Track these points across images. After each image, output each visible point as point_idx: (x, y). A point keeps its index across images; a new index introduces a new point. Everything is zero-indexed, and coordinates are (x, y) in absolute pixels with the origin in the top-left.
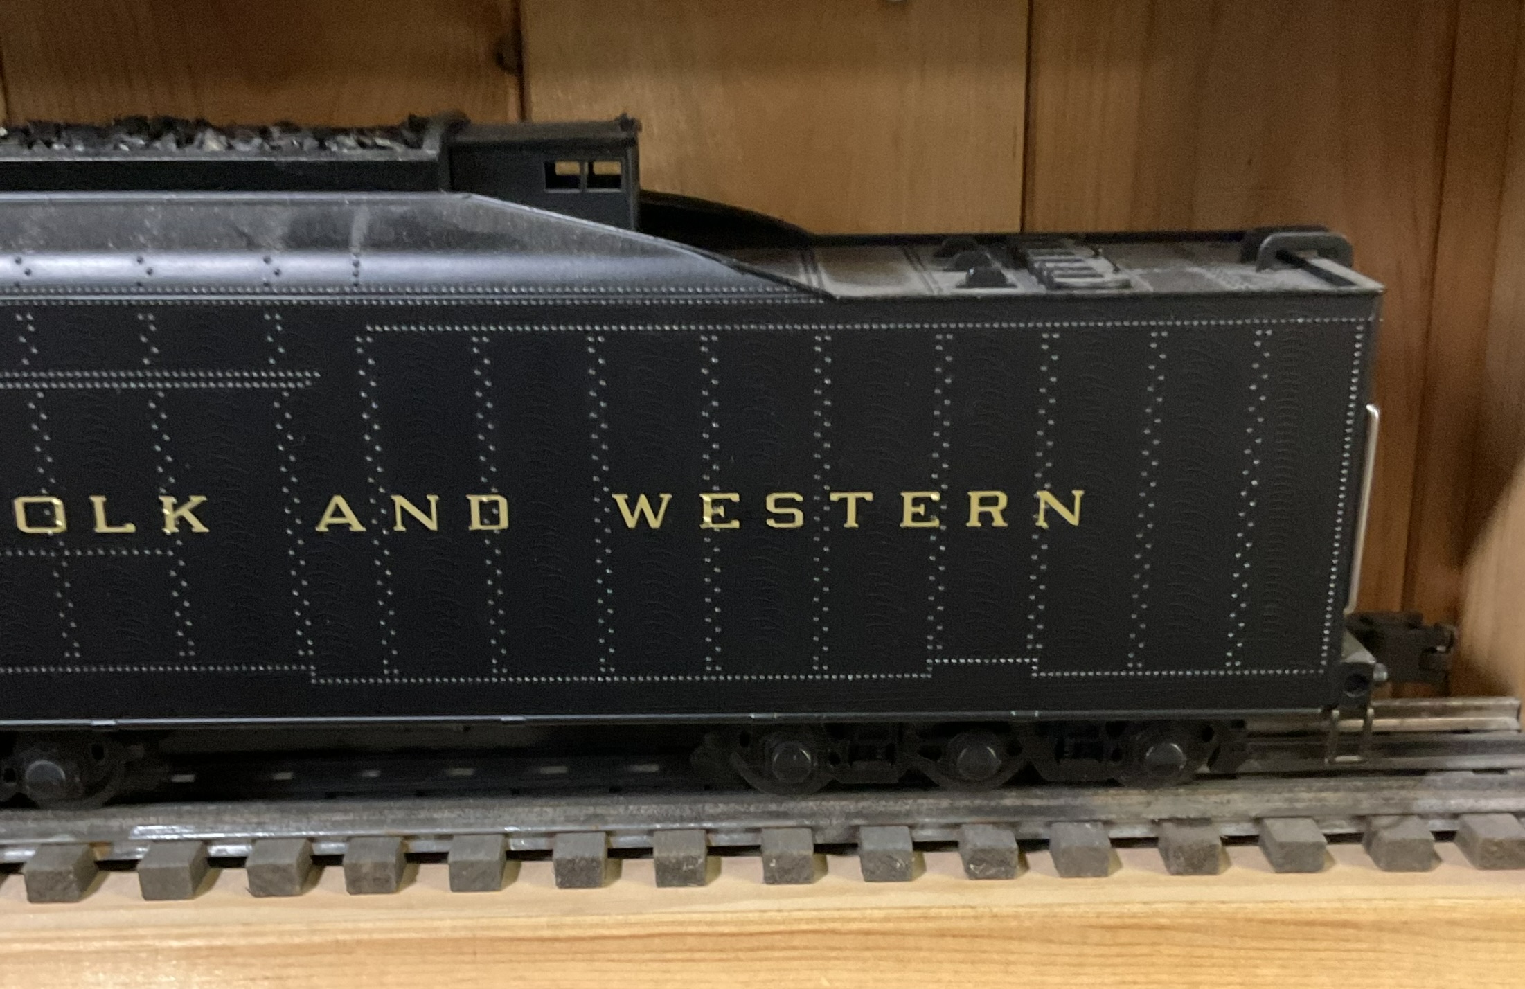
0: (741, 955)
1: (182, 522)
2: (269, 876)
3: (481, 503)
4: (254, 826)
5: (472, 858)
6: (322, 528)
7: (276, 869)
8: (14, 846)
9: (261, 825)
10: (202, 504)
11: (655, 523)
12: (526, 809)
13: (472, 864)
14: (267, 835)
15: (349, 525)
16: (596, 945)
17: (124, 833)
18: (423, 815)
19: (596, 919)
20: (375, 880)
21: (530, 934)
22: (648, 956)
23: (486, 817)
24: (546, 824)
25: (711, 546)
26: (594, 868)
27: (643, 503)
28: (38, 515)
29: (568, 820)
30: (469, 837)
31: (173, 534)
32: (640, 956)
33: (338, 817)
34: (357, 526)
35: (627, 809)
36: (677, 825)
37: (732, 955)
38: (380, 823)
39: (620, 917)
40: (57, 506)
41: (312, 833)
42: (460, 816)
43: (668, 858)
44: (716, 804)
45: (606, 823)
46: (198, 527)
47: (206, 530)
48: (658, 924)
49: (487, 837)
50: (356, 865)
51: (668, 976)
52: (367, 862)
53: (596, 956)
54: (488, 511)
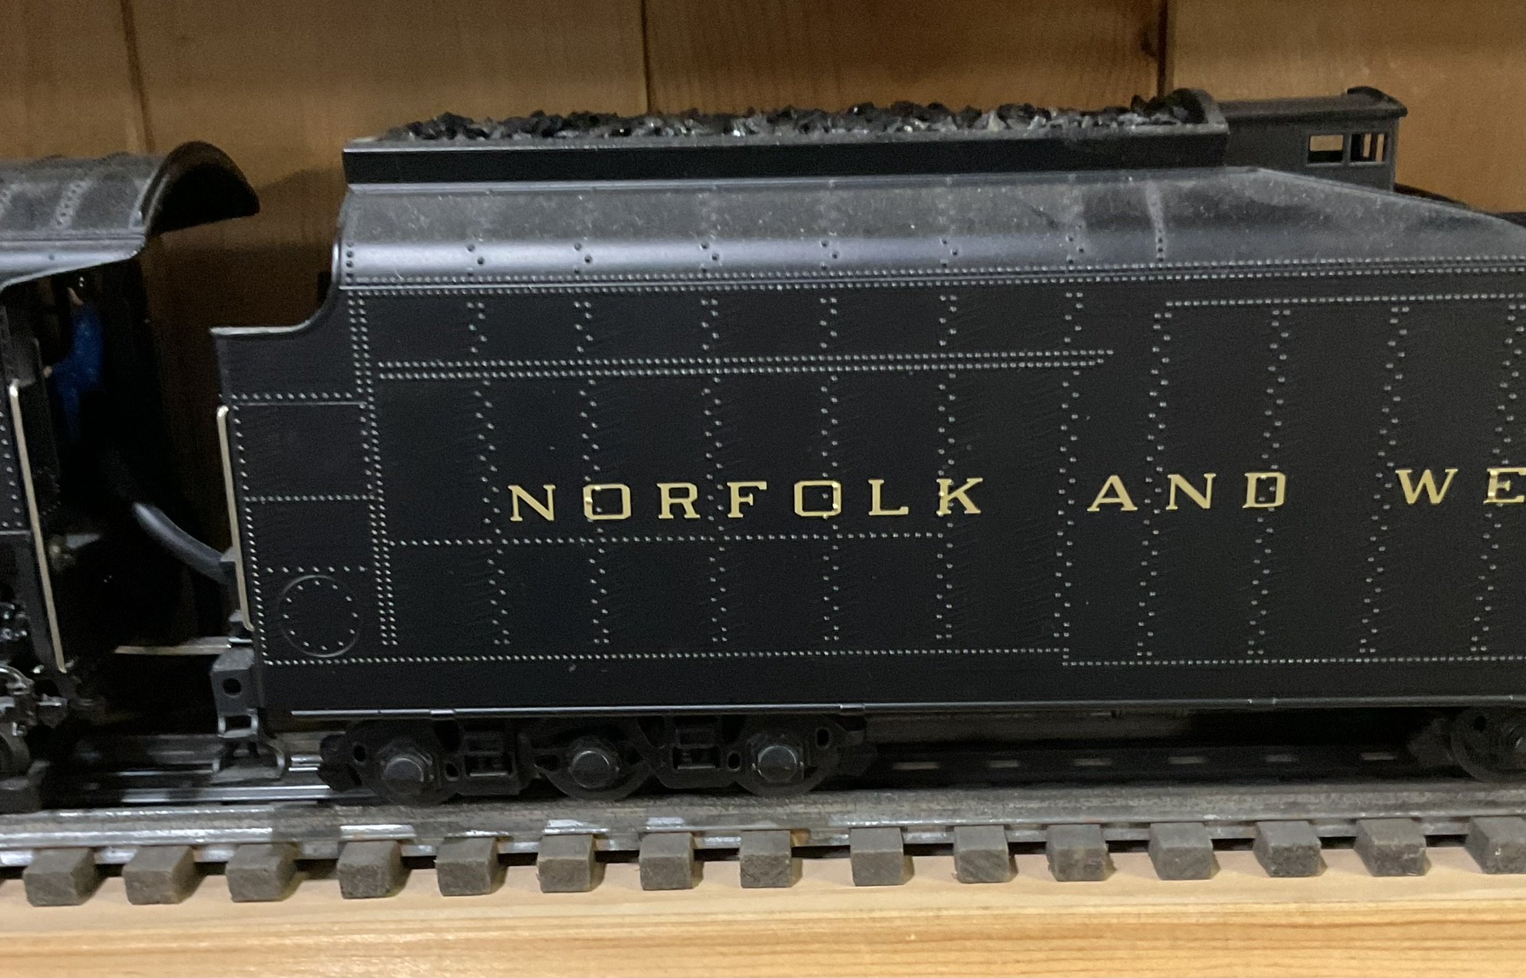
0: (1504, 943)
1: (956, 505)
2: (982, 863)
3: (1259, 480)
4: (950, 813)
5: (1186, 845)
6: (1094, 508)
7: (989, 855)
8: (714, 834)
9: (955, 812)
10: (978, 485)
11: (1436, 499)
12: (1225, 797)
13: (1187, 851)
14: (964, 821)
15: (1121, 505)
16: (1353, 932)
17: (824, 819)
18: (1119, 802)
19: (1346, 906)
20: (1086, 866)
21: (1284, 921)
22: (1407, 944)
23: (1181, 805)
24: (1245, 813)
25: (1492, 521)
26: (1311, 856)
27: (1427, 477)
28: (816, 498)
29: (1268, 809)
30: (1168, 825)
31: (945, 516)
32: (1397, 943)
33: (1034, 805)
34: (1129, 506)
35: (1328, 797)
36: (1382, 814)
37: (1495, 944)
38: (1076, 811)
39: (1371, 905)
40: (836, 489)
41: (1009, 820)
42: (1156, 803)
43: (1389, 847)
44: (1421, 792)
45: (1308, 811)
46: (971, 508)
47: (978, 512)
48: (1416, 911)
49: (1187, 826)
50: (1068, 851)
51: (1430, 964)
52: (1080, 850)
53: (1352, 944)
54: (1265, 489)
